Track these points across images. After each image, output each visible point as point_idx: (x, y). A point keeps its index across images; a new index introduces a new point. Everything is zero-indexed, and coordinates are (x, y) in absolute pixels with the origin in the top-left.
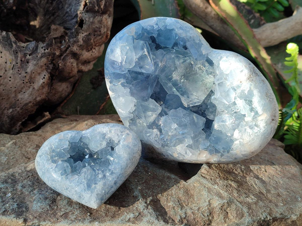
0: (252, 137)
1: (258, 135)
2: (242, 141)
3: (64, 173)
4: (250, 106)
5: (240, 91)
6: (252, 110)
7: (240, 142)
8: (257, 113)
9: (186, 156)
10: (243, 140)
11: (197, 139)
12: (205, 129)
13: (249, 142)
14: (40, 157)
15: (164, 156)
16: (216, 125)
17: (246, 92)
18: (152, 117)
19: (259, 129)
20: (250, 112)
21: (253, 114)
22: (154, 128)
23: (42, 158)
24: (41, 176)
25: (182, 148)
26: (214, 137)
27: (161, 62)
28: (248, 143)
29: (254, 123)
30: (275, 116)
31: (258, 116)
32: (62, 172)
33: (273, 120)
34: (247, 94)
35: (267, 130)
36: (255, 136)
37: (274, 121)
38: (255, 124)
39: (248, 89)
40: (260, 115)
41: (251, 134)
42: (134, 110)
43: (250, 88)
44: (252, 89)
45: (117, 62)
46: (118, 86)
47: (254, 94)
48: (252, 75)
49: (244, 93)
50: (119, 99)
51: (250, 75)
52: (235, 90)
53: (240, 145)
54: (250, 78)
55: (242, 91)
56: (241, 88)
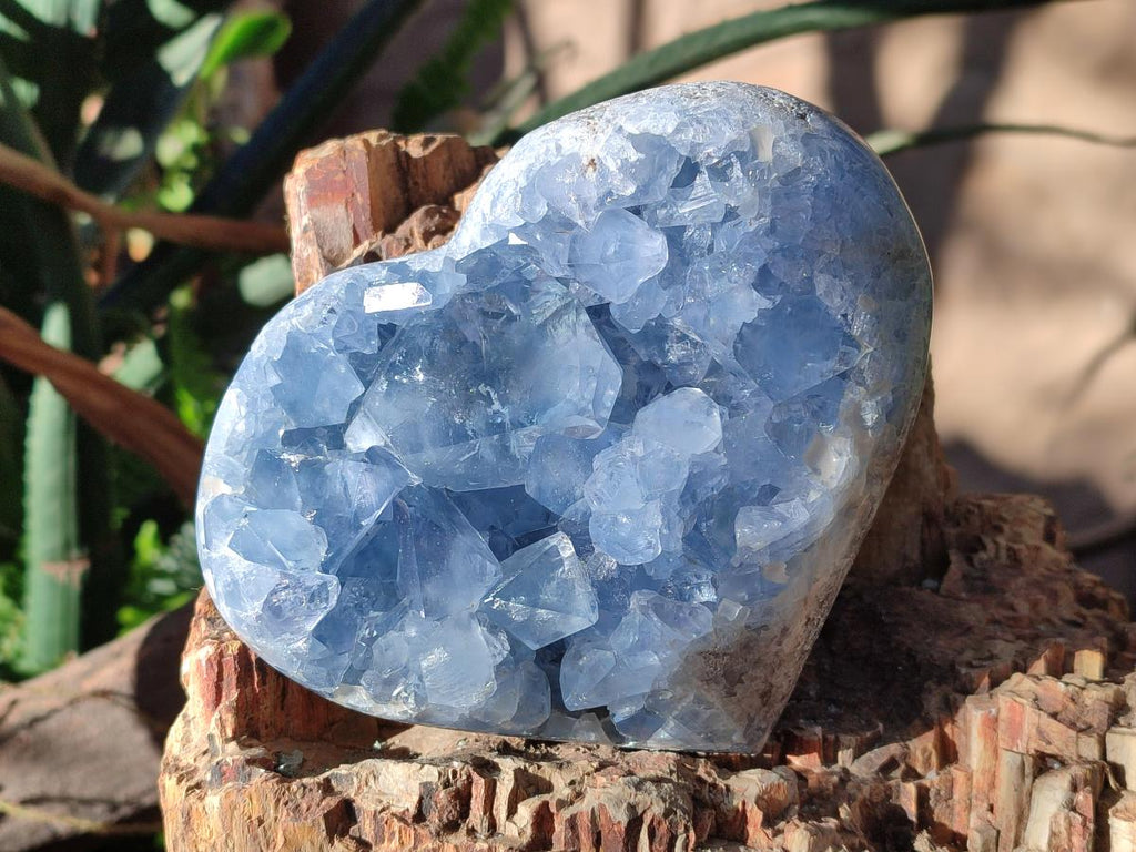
0: (828, 215)
1: (831, 190)
5: (621, 176)
6: (720, 172)
7: (824, 271)
8: (739, 158)
9: (795, 527)
10: (820, 253)
13: (841, 234)
17: (633, 156)
20: (726, 184)
22: (622, 599)
26: (765, 369)
28: (843, 242)
29: (775, 184)
31: (754, 158)
34: (643, 156)
35: (833, 151)
36: (825, 201)
38: (779, 180)
39: (628, 145)
40: (754, 149)
42: (507, 645)
43: (631, 137)
44: (637, 132)
45: (274, 592)
46: (376, 652)
47: (661, 136)
48: (592, 118)
49: (633, 165)
50: (424, 671)
51: (589, 124)
52: (610, 193)
53: (841, 280)
54: (596, 127)
55: (625, 167)
56: (613, 168)
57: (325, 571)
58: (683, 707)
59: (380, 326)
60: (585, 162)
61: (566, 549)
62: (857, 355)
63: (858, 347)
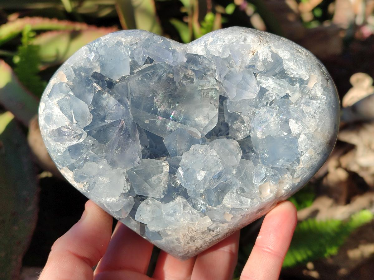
0: (318, 118)
1: (323, 110)
2: (307, 131)
4: (285, 78)
5: (261, 63)
6: (292, 81)
7: (305, 134)
8: (301, 81)
9: (244, 207)
10: (308, 128)
11: (243, 173)
13: (318, 126)
16: (259, 132)
17: (270, 59)
18: (162, 183)
19: (319, 101)
20: (292, 86)
21: (297, 85)
22: (175, 196)
25: (231, 198)
26: (266, 153)
27: (128, 98)
28: (317, 129)
29: (307, 97)
31: (306, 84)
35: (330, 97)
36: (320, 112)
38: (309, 96)
39: (270, 54)
40: (308, 81)
41: (312, 113)
42: (129, 188)
43: (272, 52)
44: (275, 52)
45: (64, 127)
46: (85, 165)
47: (281, 58)
48: (262, 37)
49: (267, 62)
50: (98, 182)
51: (260, 38)
52: (254, 66)
53: (309, 140)
54: (262, 41)
55: (264, 61)
56: (261, 58)
57: (84, 129)
58: (171, 239)
59: (148, 57)
60: (251, 50)
61: (167, 169)
62: (297, 166)
63: (299, 163)
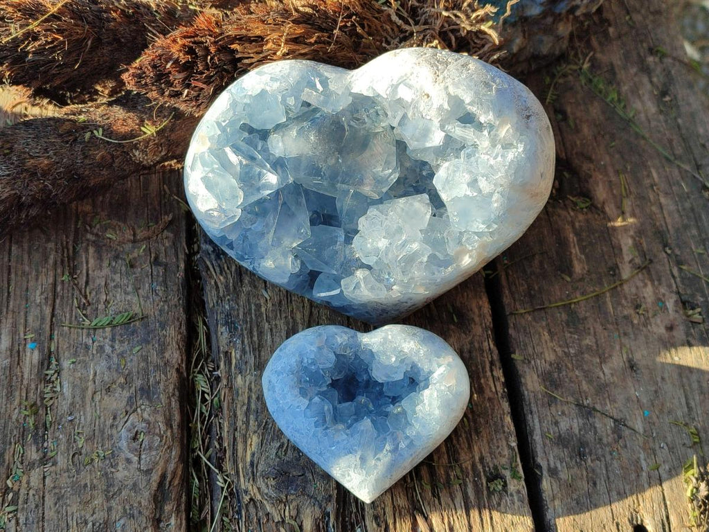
3: (322, 422)
10: (502, 186)
12: (437, 212)
14: (278, 376)
15: (406, 302)
16: (443, 194)
17: (446, 106)
19: (515, 149)
21: (485, 132)
22: (354, 270)
23: (280, 377)
24: (274, 412)
26: (456, 216)
30: (527, 109)
31: (496, 131)
32: (317, 421)
33: (528, 117)
34: (449, 109)
37: (532, 118)
39: (446, 99)
43: (449, 95)
44: (453, 94)
48: (439, 70)
51: (436, 73)
53: (505, 199)
54: (437, 78)
59: (304, 101)
60: (425, 92)
